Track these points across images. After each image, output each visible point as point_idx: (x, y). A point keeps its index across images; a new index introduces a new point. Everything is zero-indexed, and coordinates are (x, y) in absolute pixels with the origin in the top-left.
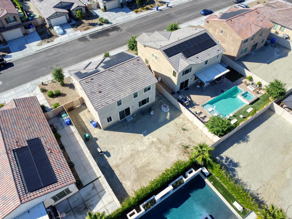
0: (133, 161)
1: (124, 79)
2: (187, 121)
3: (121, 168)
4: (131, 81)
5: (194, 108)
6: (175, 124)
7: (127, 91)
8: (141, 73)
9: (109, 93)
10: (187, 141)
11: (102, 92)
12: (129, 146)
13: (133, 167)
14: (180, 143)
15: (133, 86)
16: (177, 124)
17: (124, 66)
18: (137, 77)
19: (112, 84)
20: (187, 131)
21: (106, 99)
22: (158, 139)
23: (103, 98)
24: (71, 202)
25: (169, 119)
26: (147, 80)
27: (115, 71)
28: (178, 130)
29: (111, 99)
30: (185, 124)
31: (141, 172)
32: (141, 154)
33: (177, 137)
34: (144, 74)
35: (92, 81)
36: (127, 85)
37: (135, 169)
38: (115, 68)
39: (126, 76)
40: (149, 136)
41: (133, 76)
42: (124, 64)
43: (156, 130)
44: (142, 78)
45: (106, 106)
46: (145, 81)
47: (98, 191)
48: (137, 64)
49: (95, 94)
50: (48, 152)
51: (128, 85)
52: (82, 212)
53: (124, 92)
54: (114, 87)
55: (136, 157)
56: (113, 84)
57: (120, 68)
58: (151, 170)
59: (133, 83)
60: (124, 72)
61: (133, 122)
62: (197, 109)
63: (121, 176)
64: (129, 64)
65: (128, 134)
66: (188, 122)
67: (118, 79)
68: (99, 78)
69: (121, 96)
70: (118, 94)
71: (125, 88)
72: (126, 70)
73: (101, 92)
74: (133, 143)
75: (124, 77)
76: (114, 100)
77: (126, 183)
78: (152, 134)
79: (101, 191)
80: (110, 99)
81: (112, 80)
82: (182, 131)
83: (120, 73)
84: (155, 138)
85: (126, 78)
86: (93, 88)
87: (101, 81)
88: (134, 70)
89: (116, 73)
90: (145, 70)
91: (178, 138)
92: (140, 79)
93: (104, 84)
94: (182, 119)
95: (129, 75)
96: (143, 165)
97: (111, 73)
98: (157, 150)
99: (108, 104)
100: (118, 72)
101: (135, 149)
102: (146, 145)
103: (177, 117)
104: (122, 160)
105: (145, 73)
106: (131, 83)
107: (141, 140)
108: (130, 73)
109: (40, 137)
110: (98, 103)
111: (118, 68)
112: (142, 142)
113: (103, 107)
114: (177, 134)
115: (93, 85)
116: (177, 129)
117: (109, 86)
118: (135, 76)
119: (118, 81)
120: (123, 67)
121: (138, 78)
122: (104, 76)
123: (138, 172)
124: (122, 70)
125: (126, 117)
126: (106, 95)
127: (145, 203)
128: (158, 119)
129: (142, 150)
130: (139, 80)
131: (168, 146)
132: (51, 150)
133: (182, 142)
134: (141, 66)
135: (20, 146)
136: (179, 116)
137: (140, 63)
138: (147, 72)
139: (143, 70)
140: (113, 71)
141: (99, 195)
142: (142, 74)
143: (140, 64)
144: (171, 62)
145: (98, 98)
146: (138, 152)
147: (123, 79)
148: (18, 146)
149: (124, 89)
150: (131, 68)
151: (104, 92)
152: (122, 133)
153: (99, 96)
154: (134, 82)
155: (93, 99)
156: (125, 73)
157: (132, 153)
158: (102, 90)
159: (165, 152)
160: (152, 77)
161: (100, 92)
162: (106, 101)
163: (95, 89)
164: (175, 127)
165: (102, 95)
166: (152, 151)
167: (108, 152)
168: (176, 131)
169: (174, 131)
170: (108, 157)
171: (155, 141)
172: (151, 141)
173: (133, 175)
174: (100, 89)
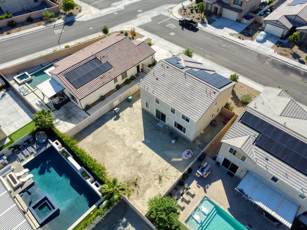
0: (112, 138)
1: (182, 90)
3: (105, 131)
4: (182, 97)
5: (199, 187)
6: (167, 168)
7: (169, 99)
8: (198, 102)
9: (159, 86)
10: (145, 184)
12: (128, 132)
13: (106, 140)
14: (140, 176)
15: (177, 102)
16: (166, 170)
17: (198, 84)
18: (191, 100)
19: (170, 84)
20: (159, 183)
21: (152, 87)
22: (141, 154)
23: (152, 84)
24: (74, 108)
25: (172, 160)
26: (192, 111)
27: (187, 80)
28: (158, 172)
29: (154, 90)
30: (169, 179)
31: (101, 147)
32: (121, 143)
33: (148, 172)
35: (166, 68)
36: (175, 96)
37: (104, 142)
38: (191, 78)
39: (186, 90)
40: (144, 145)
41: (189, 97)
42: (200, 83)
43: (152, 151)
44: (191, 105)
45: (145, 89)
46: (190, 110)
48: (208, 93)
49: (154, 76)
50: (101, 76)
51: (177, 97)
52: (66, 116)
53: (166, 97)
54: (167, 87)
55: (117, 140)
57: (193, 81)
58: (104, 154)
59: (182, 100)
61: (158, 129)
62: (198, 190)
63: (97, 133)
64: (203, 87)
65: (143, 128)
67: (178, 86)
68: (172, 72)
69: (161, 97)
70: (162, 93)
71: (171, 96)
72: (193, 88)
74: (132, 134)
75: (184, 89)
76: (154, 92)
77: (90, 138)
81: (174, 82)
82: (157, 177)
83: (187, 84)
84: (142, 151)
85: (184, 91)
86: (158, 73)
87: (169, 75)
88: (198, 95)
89: (185, 81)
90: (205, 104)
91: (147, 174)
92: (190, 104)
93: (167, 78)
94: (176, 175)
95: (189, 92)
96: (109, 147)
97: (182, 77)
98: (127, 155)
99: (147, 91)
100: (188, 82)
101: (125, 137)
102: (132, 145)
103: (177, 169)
104: (113, 130)
105: (201, 106)
106: (180, 99)
107: (137, 140)
108: (193, 92)
109: (114, 67)
110: (145, 82)
111: (192, 81)
112: (135, 141)
113: (143, 88)
114: (152, 172)
115: (162, 71)
117: (167, 82)
118: (191, 98)
119: (176, 87)
120: (196, 83)
121: (190, 102)
122: (176, 74)
123: (102, 144)
124: (191, 84)
125: (161, 121)
126: (156, 85)
127: (66, 150)
128: (169, 150)
129: (125, 143)
131: (134, 165)
132: (104, 77)
133: (142, 178)
134: (208, 98)
135: (101, 60)
137: (212, 96)
138: (202, 107)
139: (203, 103)
140: (186, 78)
142: (197, 104)
143: (210, 97)
145: (150, 81)
146: (122, 140)
148: (100, 59)
149: (170, 95)
150: (199, 91)
151: (159, 82)
152: (142, 123)
153: (153, 80)
154: (183, 100)
155: (148, 77)
156: (190, 88)
157: (121, 135)
158: (159, 80)
159: (125, 163)
160: (199, 115)
161: (157, 79)
162: (150, 88)
163: (158, 74)
164: (162, 168)
165: (155, 82)
166: (125, 151)
167: (120, 118)
168: (156, 170)
169: (156, 168)
170: (114, 120)
171: (138, 152)
172: (138, 148)
173: (98, 141)
174: (160, 78)
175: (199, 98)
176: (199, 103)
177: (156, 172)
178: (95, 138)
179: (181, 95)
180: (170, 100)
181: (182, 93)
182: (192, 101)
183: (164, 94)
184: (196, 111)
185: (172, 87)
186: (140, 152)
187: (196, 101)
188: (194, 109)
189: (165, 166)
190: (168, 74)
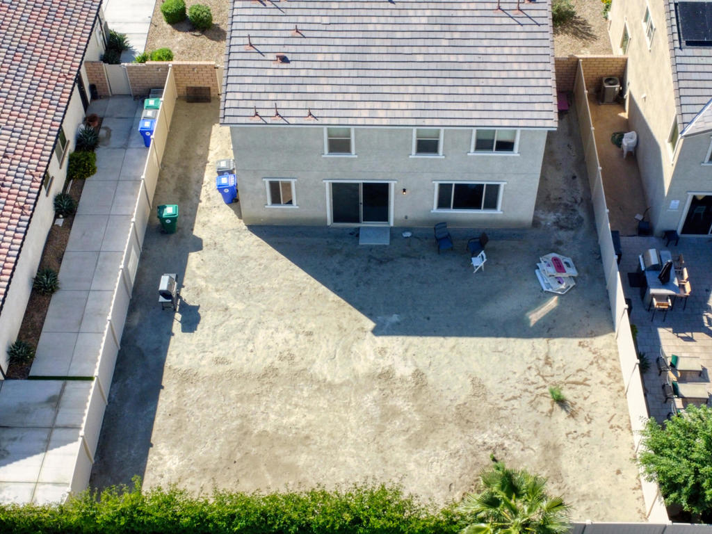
0: (253, 395)
1: (415, 50)
2: (603, 376)
3: (193, 392)
4: (437, 74)
5: (688, 339)
6: (542, 356)
8: (503, 59)
9: (314, 80)
10: (535, 453)
11: (292, 65)
13: (237, 417)
14: (493, 442)
15: (432, 98)
16: (548, 362)
18: (474, 66)
19: (351, 50)
20: (573, 415)
21: (289, 96)
22: (418, 375)
23: (277, 88)
25: (532, 324)
26: (508, 98)
28: (531, 388)
29: (310, 105)
30: (584, 383)
32: (305, 389)
33: (503, 413)
34: (516, 66)
36: (407, 81)
37: (239, 429)
39: (429, 42)
41: (461, 58)
44: (491, 82)
45: (269, 120)
46: (501, 98)
47: (58, 423)
48: (511, 13)
49: (261, 57)
51: (416, 81)
53: (378, 105)
54: (350, 65)
55: (278, 390)
56: (358, 50)
59: (441, 82)
60: (433, 20)
63: (172, 421)
66: (607, 380)
67: (388, 42)
69: (356, 113)
70: (348, 97)
71: (394, 90)
72: (448, 21)
73: (288, 62)
75: (420, 42)
76: (315, 113)
78: (411, 344)
79: (66, 427)
80: (302, 105)
82: (546, 404)
83: (413, 20)
84: (409, 363)
85: (424, 50)
86: (268, 33)
87: (317, 20)
88: (482, 35)
89: (396, 13)
90: (531, 51)
91: (507, 418)
92: (482, 82)
93: (319, 34)
94: (591, 356)
95: (445, 43)
96: (276, 433)
98: (376, 412)
99: (282, 121)
100: (411, 13)
102: (353, 369)
105: (524, 66)
106: (432, 81)
108: (456, 35)
110: (247, 96)
113: (257, 120)
115: (276, 19)
116: (533, 383)
117: (333, 49)
118: (469, 58)
119: (383, 50)
121: (478, 74)
123: (239, 444)
124: (428, 13)
125: (363, 224)
126: (298, 80)
129: (321, 378)
130: (474, 82)
131: (433, 424)
133: (507, 443)
134: (527, 28)
136: (587, 336)
137: (532, 14)
138: (533, 66)
139: (524, 51)
141: (50, 435)
142: (507, 66)
143: (528, 21)
144: (680, 68)
145: (259, 80)
146: (300, 376)
147: (407, 50)
149: (386, 89)
150: (476, 21)
151: (299, 65)
153: (270, 72)
154: (449, 82)
155: (240, 72)
156: (437, 28)
157: (277, 363)
158: (296, 57)
160: (543, 99)
161: (284, 60)
162: (284, 105)
163: (271, 41)
164: (529, 368)
165: (286, 73)
166: (353, 404)
167: (200, 311)
168: (520, 386)
169: (512, 382)
170: (184, 330)
171: (398, 374)
172: (385, 363)
173: (214, 444)
174: (293, 49)
175: (495, 43)
176: (511, 59)
177: (526, 390)
178: (184, 441)
179: (425, 66)
180: (403, 106)
181: (420, 58)
182: (482, 66)
183: (357, 97)
184: (522, 91)
185: (368, 58)
186: (404, 370)
187: (494, 58)
188: (512, 91)
189: (531, 355)
190: (309, 19)
